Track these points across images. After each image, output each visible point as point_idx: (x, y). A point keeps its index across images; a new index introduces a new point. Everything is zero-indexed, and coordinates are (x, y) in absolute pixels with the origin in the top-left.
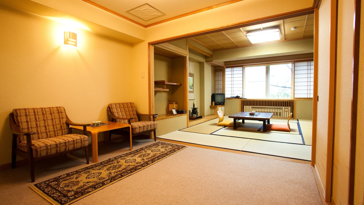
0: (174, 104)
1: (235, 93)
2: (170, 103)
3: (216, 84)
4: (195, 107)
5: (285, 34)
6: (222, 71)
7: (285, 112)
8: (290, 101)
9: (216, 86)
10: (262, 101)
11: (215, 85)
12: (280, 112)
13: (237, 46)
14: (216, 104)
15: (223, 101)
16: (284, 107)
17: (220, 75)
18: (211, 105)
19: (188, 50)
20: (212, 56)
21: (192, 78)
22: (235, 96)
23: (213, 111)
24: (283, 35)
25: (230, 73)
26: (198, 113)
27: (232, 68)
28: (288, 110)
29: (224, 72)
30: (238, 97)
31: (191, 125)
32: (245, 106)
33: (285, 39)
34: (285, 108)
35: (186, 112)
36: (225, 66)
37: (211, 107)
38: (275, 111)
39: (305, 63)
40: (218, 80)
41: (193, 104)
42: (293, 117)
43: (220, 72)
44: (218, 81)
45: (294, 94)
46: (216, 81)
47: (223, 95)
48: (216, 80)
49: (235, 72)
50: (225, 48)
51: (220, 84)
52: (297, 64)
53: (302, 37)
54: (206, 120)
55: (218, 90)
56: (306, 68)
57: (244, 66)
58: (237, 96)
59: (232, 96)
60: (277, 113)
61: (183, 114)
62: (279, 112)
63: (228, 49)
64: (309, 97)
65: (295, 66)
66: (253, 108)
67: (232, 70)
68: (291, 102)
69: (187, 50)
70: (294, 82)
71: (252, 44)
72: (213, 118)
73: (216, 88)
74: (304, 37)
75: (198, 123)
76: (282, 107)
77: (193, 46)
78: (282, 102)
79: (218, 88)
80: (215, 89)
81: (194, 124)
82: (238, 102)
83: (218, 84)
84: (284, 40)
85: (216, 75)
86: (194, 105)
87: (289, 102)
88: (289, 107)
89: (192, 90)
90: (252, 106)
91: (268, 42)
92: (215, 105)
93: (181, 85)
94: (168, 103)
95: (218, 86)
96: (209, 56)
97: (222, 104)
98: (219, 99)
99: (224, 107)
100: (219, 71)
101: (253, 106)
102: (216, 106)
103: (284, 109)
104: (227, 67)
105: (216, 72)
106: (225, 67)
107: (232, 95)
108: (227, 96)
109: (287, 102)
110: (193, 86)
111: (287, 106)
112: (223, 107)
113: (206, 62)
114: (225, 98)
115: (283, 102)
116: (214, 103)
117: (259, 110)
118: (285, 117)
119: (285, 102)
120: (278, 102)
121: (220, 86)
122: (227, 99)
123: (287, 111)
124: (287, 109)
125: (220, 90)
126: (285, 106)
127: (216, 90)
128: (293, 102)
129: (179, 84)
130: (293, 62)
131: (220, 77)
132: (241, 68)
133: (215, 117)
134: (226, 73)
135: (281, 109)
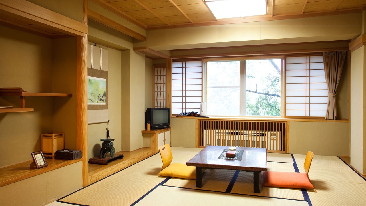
0: (52, 139)
1: (188, 105)
2: (44, 136)
3: (156, 90)
4: (111, 137)
5: (274, 6)
6: (166, 67)
7: (272, 141)
8: (280, 122)
9: (156, 93)
10: (234, 122)
11: (154, 91)
12: (263, 140)
13: (191, 22)
14: (153, 128)
15: (166, 121)
16: (269, 133)
17: (162, 74)
18: (143, 129)
19: (86, 23)
20: (146, 38)
21: (105, 80)
22: (189, 111)
23: (148, 140)
24: (271, 8)
25: (180, 70)
26: (114, 149)
27: (184, 62)
28: (277, 138)
29: (169, 69)
30: (193, 114)
31: (94, 179)
32: (205, 130)
33: (274, 15)
34: (271, 135)
35: (80, 156)
36: (171, 58)
37: (145, 134)
38: (255, 140)
39: (302, 59)
40: (159, 82)
41: (106, 131)
42: (284, 150)
43: (162, 69)
44: (159, 85)
45: (285, 110)
46: (156, 85)
47: (168, 110)
48: (156, 82)
49: (188, 70)
50: (169, 25)
51: (162, 90)
52: (290, 60)
53: (302, 13)
54: (132, 161)
55: (159, 100)
56: (303, 66)
57: (204, 60)
58: (192, 112)
59: (184, 112)
60: (258, 142)
61: (72, 161)
62: (263, 142)
63: (175, 26)
64: (308, 115)
65: (287, 63)
66: (219, 133)
67: (184, 66)
68: (281, 124)
69: (84, 22)
70: (285, 90)
71: (216, 20)
72: (146, 156)
73: (156, 98)
74: (304, 13)
75: (112, 172)
76: (266, 133)
77: (101, 16)
78: (266, 123)
79: (159, 98)
80: (154, 99)
81: (101, 178)
82: (194, 122)
83: (159, 90)
84: (271, 16)
85: (156, 74)
86: (108, 133)
87: (278, 124)
88: (278, 133)
89: (104, 104)
90: (217, 131)
91: (244, 18)
92: (151, 129)
93: (70, 96)
94: (40, 136)
95: (159, 93)
96: (138, 38)
97: (166, 126)
98: (159, 118)
99: (170, 131)
100: (161, 67)
101: (220, 131)
102: (152, 132)
103: (270, 137)
104: (175, 61)
105: (156, 69)
106: (172, 60)
107: (184, 110)
108: (175, 111)
109: (275, 124)
110: (105, 94)
111: (275, 130)
112: (167, 133)
113: (134, 49)
114: (171, 116)
115: (269, 123)
116: (149, 125)
117: (229, 137)
118: (272, 149)
119: (272, 123)
120: (261, 123)
121: (162, 93)
122: (175, 118)
123: (275, 140)
124: (274, 135)
125: (162, 100)
126: (272, 130)
127: (156, 100)
128: (284, 124)
129: (64, 95)
130: (283, 56)
131: (162, 77)
132: (198, 64)
133: (150, 154)
134: (174, 70)
135: (265, 135)
